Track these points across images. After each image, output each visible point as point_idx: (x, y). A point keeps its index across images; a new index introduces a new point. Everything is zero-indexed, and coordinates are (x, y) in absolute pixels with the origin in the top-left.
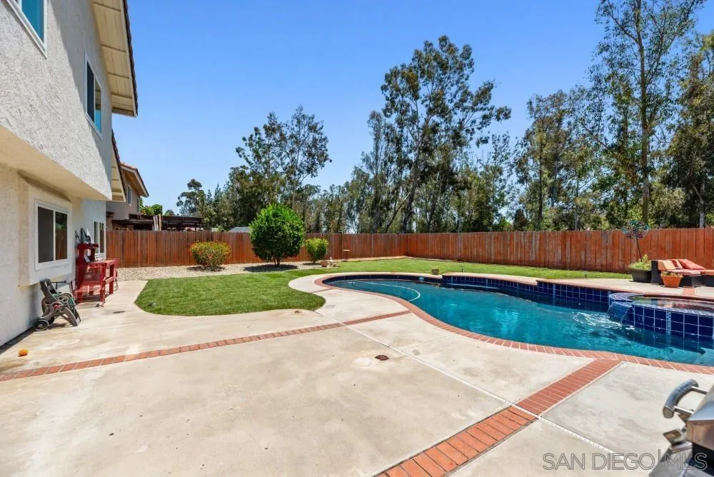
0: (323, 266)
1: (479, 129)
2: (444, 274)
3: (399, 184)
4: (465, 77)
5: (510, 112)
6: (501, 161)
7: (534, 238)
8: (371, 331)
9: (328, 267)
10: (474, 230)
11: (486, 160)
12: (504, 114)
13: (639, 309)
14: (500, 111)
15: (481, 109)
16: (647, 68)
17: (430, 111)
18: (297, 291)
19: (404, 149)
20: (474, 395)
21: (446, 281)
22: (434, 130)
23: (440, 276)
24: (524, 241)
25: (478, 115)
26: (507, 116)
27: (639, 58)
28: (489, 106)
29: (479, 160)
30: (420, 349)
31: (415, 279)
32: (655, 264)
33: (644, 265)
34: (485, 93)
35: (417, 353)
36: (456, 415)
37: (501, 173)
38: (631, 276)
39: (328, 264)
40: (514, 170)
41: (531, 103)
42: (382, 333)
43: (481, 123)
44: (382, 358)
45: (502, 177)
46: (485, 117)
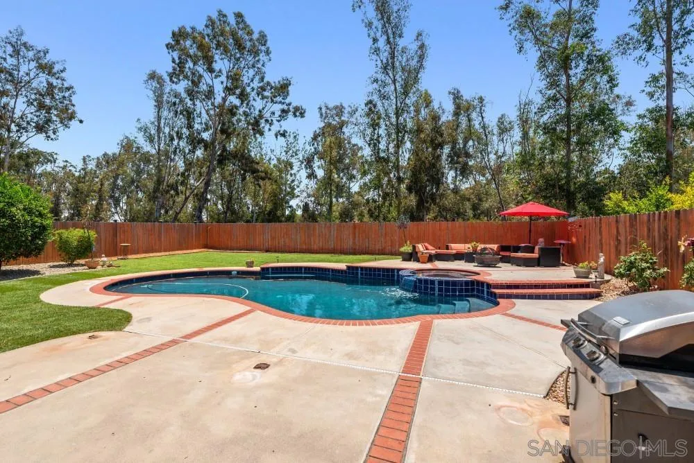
0: (90, 268)
1: (279, 121)
2: (262, 266)
3: (189, 165)
4: (261, 62)
5: (305, 112)
6: (292, 156)
8: (225, 340)
9: (99, 268)
10: (269, 221)
11: (279, 153)
12: (299, 112)
13: (420, 281)
14: (297, 109)
15: (280, 102)
16: (399, 105)
17: (229, 91)
18: (69, 308)
19: (197, 126)
20: (370, 376)
21: (265, 273)
22: (232, 111)
23: (257, 269)
25: (277, 108)
26: (302, 115)
27: (394, 95)
28: (287, 101)
29: (272, 151)
30: (293, 346)
31: (228, 274)
32: (414, 247)
33: (407, 248)
34: (283, 88)
35: (294, 351)
36: (370, 399)
37: (292, 168)
38: (400, 257)
39: (98, 264)
40: (303, 166)
41: (320, 109)
42: (238, 340)
43: (280, 116)
44: (262, 366)
45: (293, 172)
46: (283, 111)
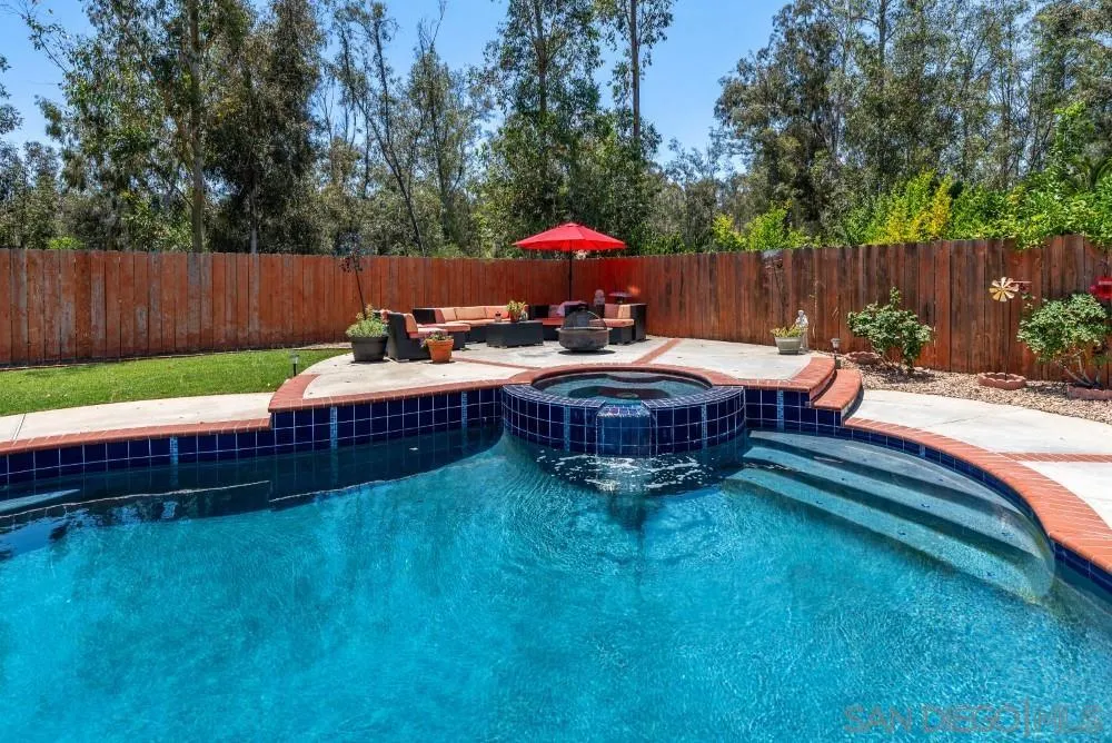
32: (402, 322)
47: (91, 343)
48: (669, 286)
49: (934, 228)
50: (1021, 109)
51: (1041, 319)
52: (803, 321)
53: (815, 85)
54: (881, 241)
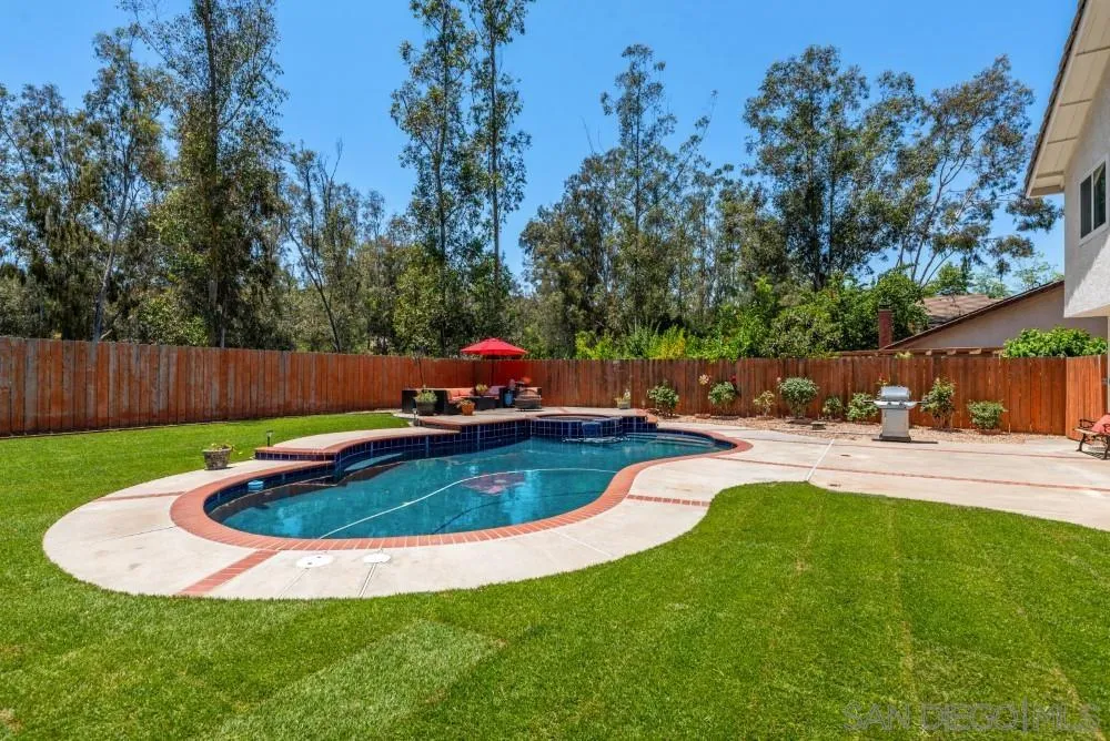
7: (164, 361)
24: (140, 367)
47: (227, 409)
48: (550, 377)
49: (679, 353)
50: (711, 261)
51: (715, 391)
52: (628, 395)
53: (593, 235)
54: (658, 357)
